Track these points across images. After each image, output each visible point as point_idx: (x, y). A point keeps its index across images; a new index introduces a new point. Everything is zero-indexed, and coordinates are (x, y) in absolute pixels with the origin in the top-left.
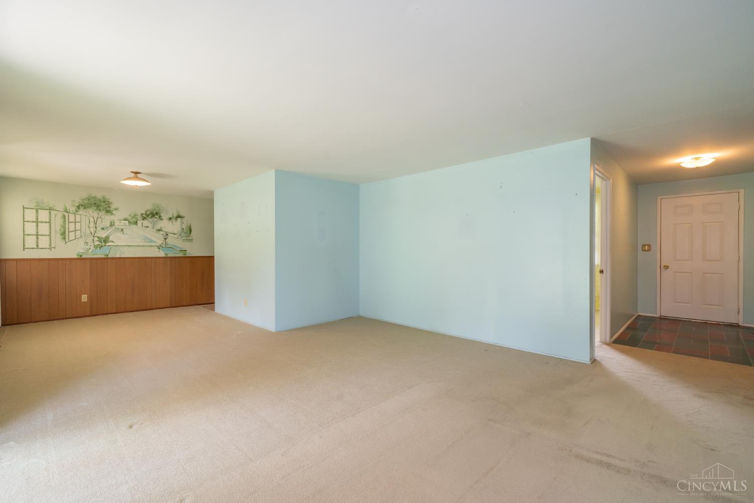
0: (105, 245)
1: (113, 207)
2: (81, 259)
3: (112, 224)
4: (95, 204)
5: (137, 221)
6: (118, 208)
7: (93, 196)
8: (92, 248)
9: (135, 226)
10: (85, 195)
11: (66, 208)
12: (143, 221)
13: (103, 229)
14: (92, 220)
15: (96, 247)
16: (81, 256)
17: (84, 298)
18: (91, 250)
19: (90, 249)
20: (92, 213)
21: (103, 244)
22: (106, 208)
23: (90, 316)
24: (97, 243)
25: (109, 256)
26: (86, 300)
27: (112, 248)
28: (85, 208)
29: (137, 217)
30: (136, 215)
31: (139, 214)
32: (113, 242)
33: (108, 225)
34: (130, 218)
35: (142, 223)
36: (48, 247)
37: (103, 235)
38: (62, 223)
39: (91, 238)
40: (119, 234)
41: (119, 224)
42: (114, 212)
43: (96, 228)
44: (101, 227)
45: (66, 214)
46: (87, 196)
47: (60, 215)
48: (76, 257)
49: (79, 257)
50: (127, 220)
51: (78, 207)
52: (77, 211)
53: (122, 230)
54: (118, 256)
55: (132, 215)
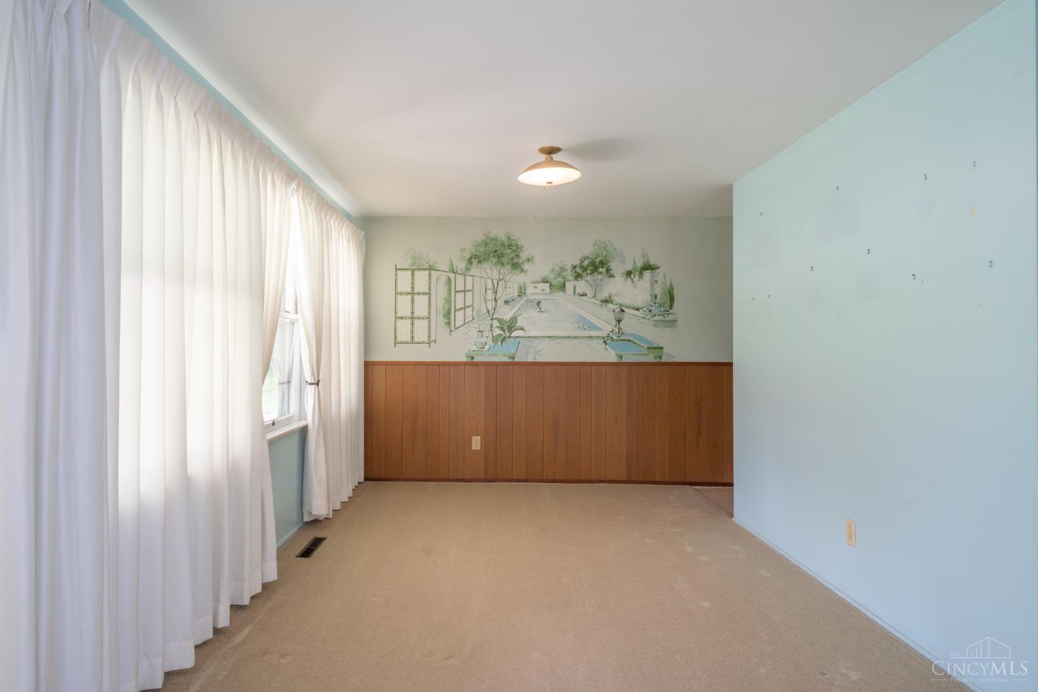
0: (510, 337)
1: (524, 255)
2: (472, 364)
3: (522, 292)
4: (496, 251)
5: (564, 284)
6: (532, 257)
7: (492, 236)
8: (490, 341)
9: (561, 293)
10: (480, 237)
11: (452, 265)
12: (576, 283)
13: (506, 302)
14: (490, 285)
15: (495, 339)
16: (473, 358)
17: (476, 443)
18: (487, 347)
19: (486, 344)
20: (489, 271)
21: (508, 334)
22: (512, 259)
23: (485, 481)
24: (497, 332)
25: (516, 360)
26: (479, 448)
27: (523, 341)
28: (480, 262)
29: (565, 274)
30: (563, 269)
31: (569, 267)
32: (522, 329)
33: (516, 294)
34: (552, 276)
35: (575, 287)
36: (426, 339)
37: (506, 314)
38: (446, 295)
39: (488, 322)
40: (534, 313)
41: (534, 291)
42: (526, 266)
43: (496, 301)
44: (504, 299)
45: (452, 276)
46: (483, 238)
47: (443, 278)
48: (465, 359)
49: (469, 360)
50: (547, 282)
51: (470, 262)
52: (467, 269)
53: (539, 303)
54: (530, 359)
55: (557, 269)
